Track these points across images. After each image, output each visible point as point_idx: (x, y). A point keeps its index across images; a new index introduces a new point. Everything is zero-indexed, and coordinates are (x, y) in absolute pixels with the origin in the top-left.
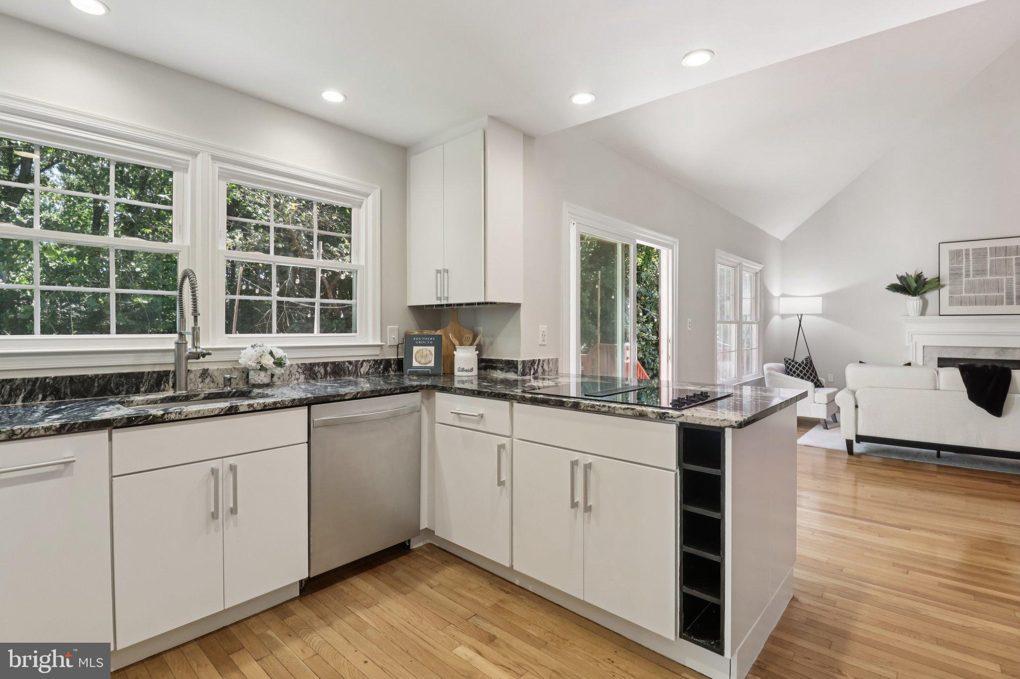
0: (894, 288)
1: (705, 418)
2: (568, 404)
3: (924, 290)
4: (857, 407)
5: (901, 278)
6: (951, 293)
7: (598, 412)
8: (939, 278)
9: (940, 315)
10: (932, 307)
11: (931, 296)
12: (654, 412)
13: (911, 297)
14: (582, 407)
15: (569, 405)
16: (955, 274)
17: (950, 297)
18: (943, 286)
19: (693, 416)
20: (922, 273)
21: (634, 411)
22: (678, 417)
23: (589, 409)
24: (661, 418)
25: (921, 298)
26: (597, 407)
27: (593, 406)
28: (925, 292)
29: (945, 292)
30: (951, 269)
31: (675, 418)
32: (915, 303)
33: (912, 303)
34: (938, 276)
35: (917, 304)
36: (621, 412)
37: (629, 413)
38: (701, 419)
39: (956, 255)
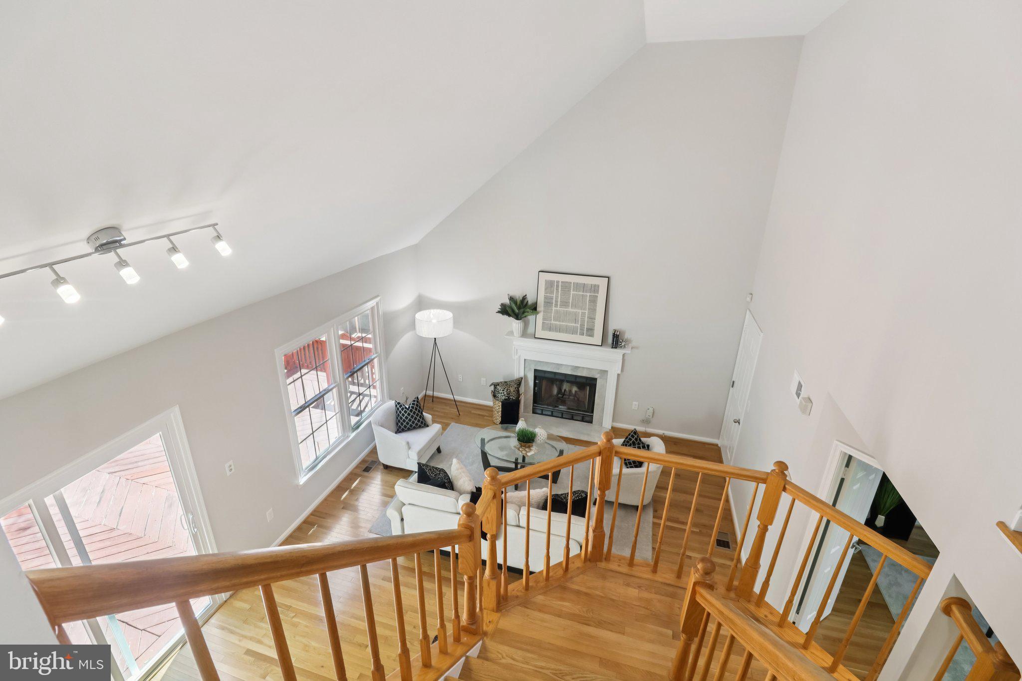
4: (402, 520)
5: (511, 298)
6: (544, 319)
8: (536, 303)
9: (535, 338)
10: (530, 330)
11: (530, 320)
13: (515, 321)
16: (548, 303)
17: (543, 323)
18: (539, 311)
20: (526, 295)
25: (523, 322)
28: (526, 316)
29: (540, 317)
30: (546, 297)
32: (517, 325)
34: (536, 301)
39: (550, 285)
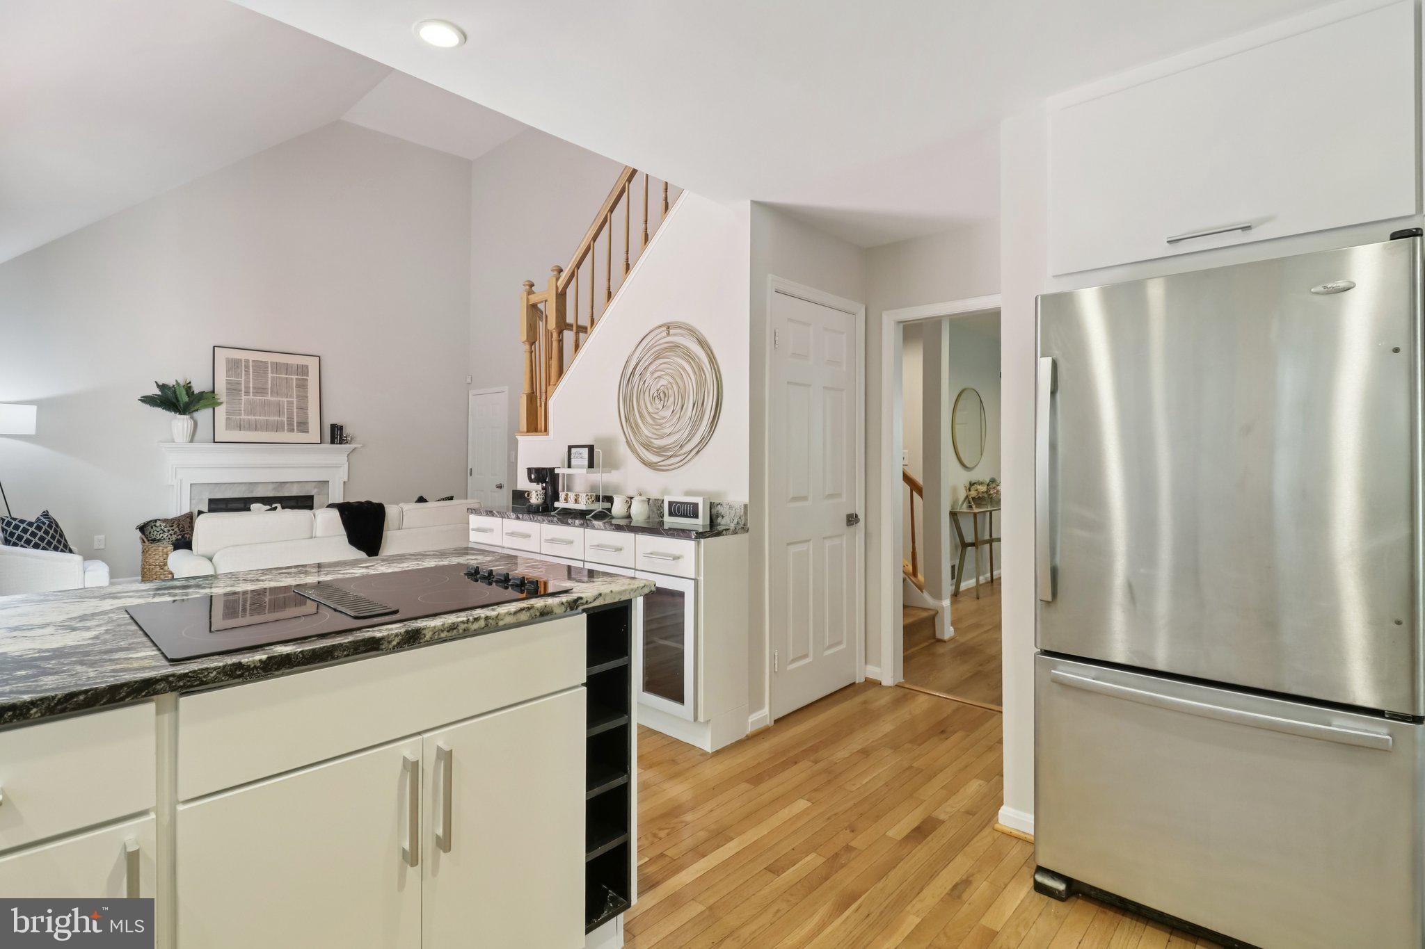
0: (149, 400)
1: (625, 591)
2: (390, 642)
3: (196, 408)
5: (162, 387)
6: (228, 413)
7: (467, 634)
8: (213, 392)
9: (214, 442)
10: (204, 430)
11: (203, 415)
12: (562, 603)
13: (178, 416)
14: (428, 637)
15: (394, 643)
16: (233, 389)
17: (227, 419)
18: (221, 403)
19: (611, 591)
20: (190, 383)
21: (531, 611)
22: (595, 600)
23: (443, 635)
24: (572, 609)
25: (192, 418)
26: (463, 626)
27: (453, 627)
28: (197, 410)
29: (221, 411)
30: (228, 383)
31: (590, 603)
32: (183, 424)
33: (180, 423)
34: (212, 389)
35: (183, 427)
36: (509, 620)
37: (524, 616)
38: (620, 593)
39: (234, 365)
